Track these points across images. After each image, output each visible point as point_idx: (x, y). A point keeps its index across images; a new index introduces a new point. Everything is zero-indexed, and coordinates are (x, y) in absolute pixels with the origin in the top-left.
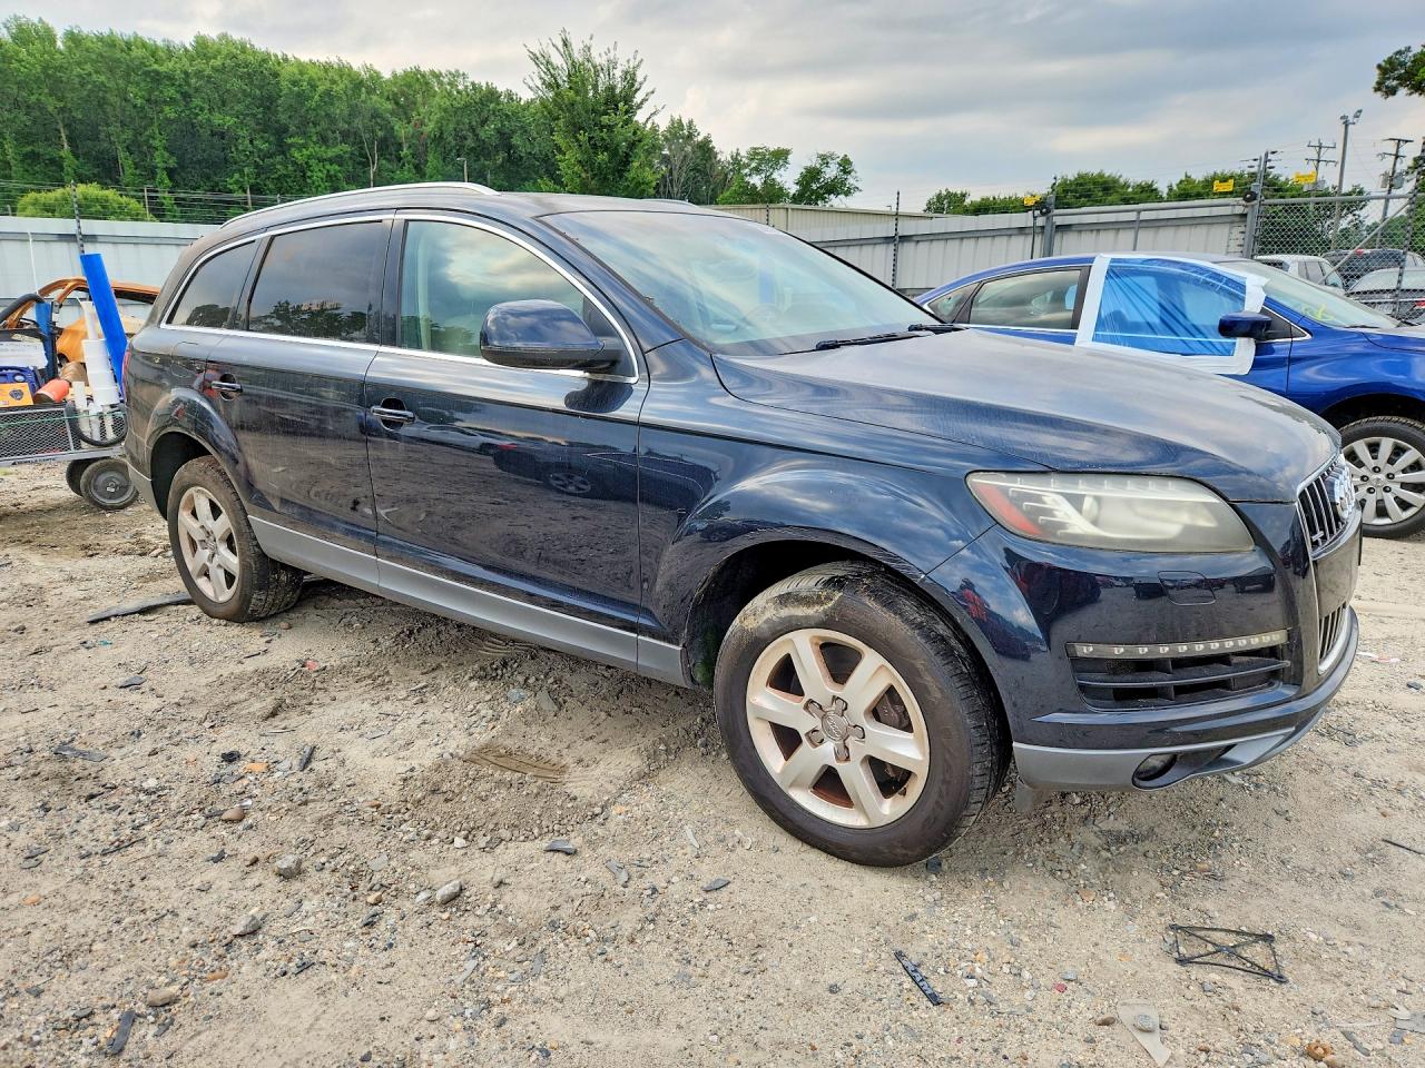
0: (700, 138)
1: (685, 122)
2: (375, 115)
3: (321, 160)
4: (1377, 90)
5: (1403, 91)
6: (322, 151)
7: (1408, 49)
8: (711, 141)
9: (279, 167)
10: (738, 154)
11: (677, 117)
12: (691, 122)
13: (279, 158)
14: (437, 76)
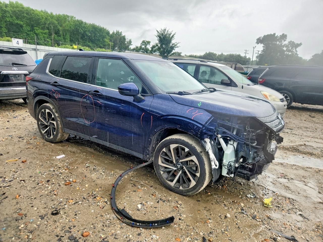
0: (123, 35)
1: (120, 32)
2: (53, 24)
3: (42, 33)
4: (256, 43)
5: (260, 44)
6: (42, 31)
7: (261, 37)
8: (125, 37)
9: (32, 34)
10: (131, 40)
11: (118, 31)
12: (121, 32)
13: (32, 32)
14: (68, 16)
